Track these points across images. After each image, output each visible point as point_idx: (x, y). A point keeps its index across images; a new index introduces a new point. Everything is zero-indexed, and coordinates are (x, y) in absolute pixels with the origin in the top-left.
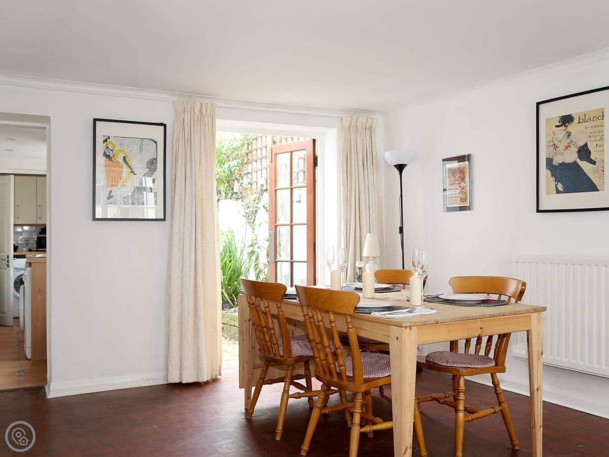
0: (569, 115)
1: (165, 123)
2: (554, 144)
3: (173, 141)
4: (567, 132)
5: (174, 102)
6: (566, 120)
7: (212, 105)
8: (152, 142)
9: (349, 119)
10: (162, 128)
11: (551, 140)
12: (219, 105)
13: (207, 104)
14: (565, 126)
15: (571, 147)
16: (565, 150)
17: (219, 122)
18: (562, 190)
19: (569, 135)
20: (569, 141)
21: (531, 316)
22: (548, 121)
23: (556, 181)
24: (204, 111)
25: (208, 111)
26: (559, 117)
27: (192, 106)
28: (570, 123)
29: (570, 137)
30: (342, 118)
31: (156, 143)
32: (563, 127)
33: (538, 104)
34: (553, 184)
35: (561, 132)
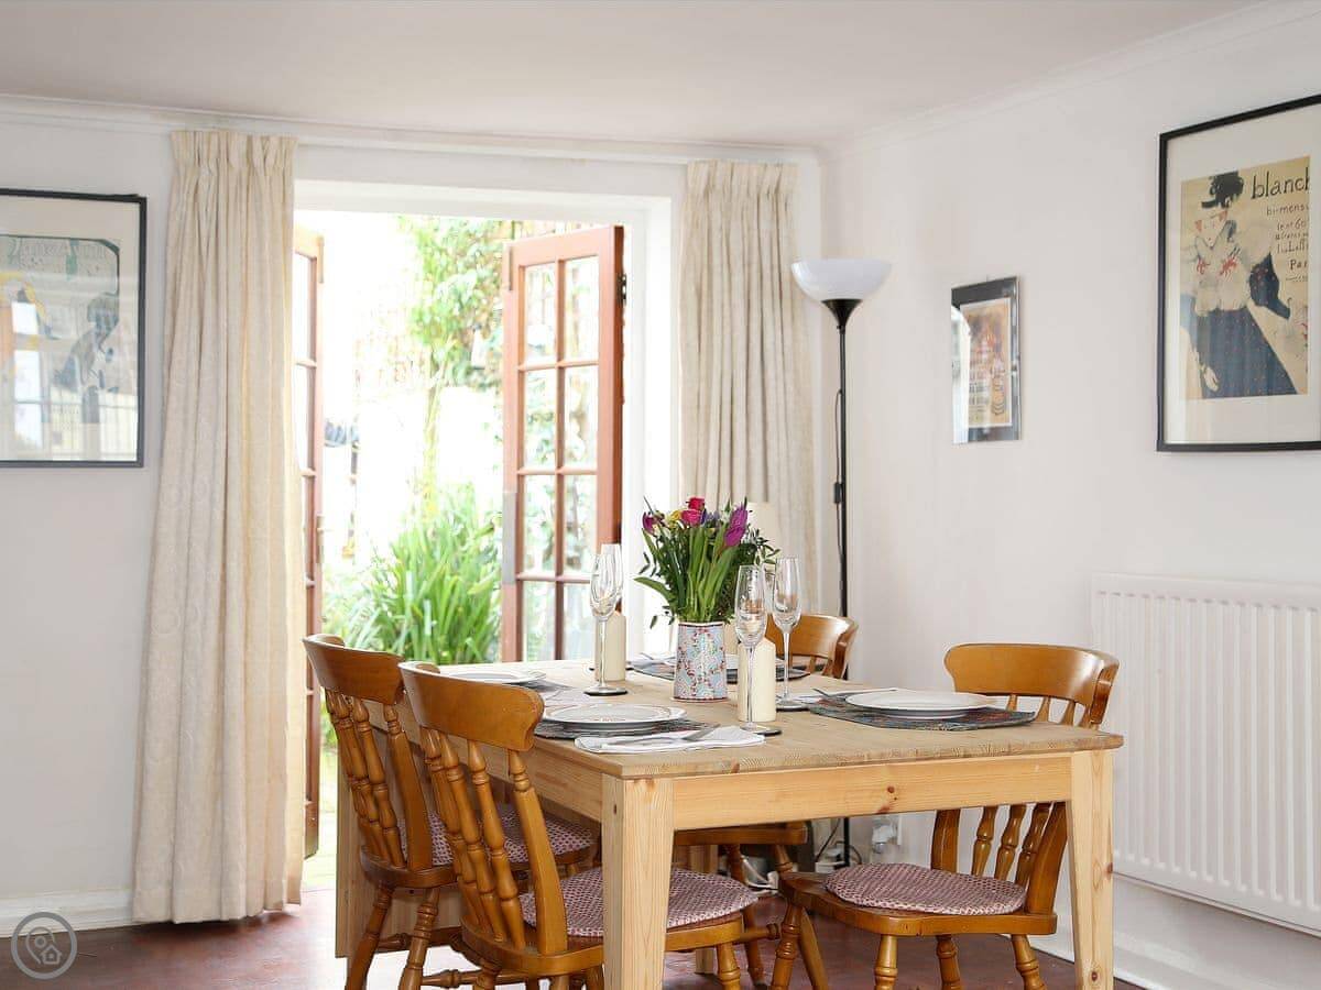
0: (1232, 174)
1: (141, 194)
2: (1199, 257)
3: (167, 244)
4: (1228, 223)
5: (170, 136)
6: (1227, 187)
7: (281, 144)
8: (103, 247)
9: (704, 169)
10: (135, 208)
11: (1192, 244)
12: (306, 139)
13: (268, 138)
14: (1224, 206)
15: (1235, 265)
16: (1221, 274)
17: (301, 188)
18: (1215, 388)
19: (1231, 229)
20: (1231, 247)
21: (1069, 759)
22: (1187, 186)
23: (1201, 364)
24: (257, 159)
25: (270, 159)
26: (1210, 178)
27: (223, 148)
28: (1235, 196)
29: (1234, 236)
30: (685, 167)
31: (116, 250)
32: (1218, 209)
33: (1165, 139)
34: (1196, 368)
35: (1213, 219)
